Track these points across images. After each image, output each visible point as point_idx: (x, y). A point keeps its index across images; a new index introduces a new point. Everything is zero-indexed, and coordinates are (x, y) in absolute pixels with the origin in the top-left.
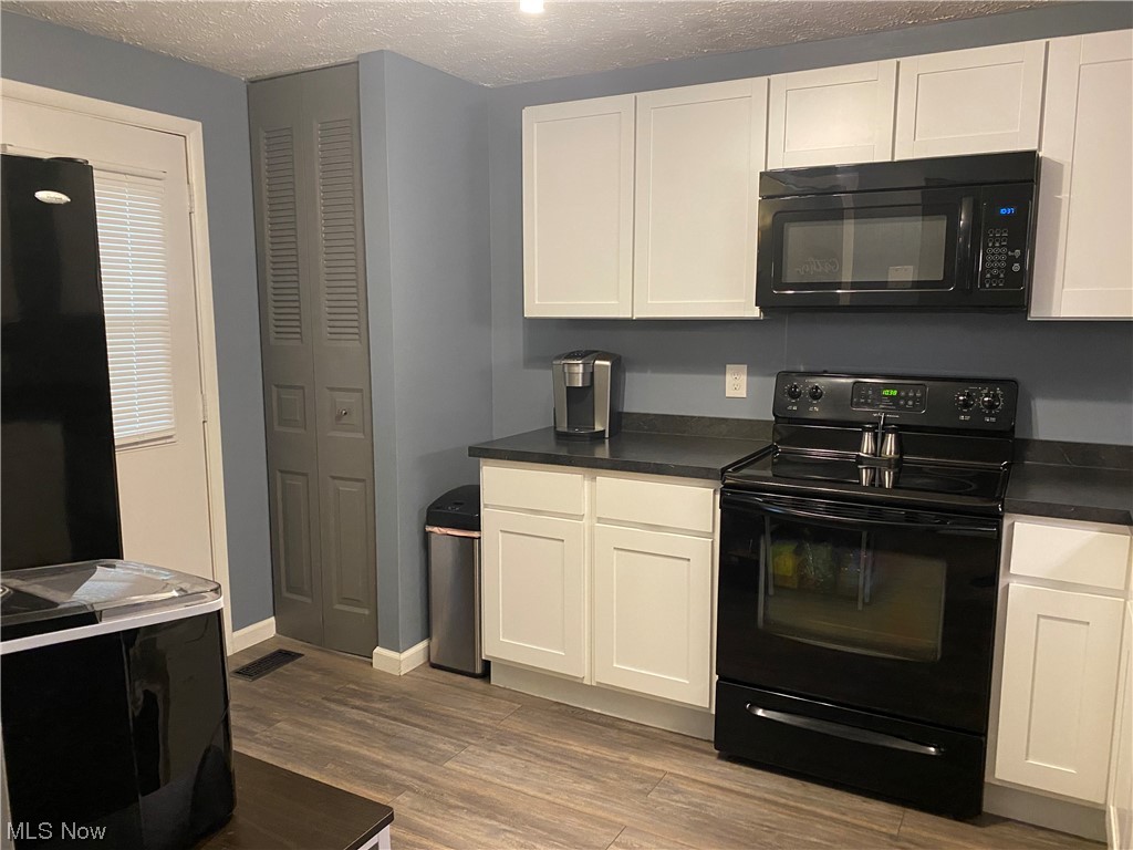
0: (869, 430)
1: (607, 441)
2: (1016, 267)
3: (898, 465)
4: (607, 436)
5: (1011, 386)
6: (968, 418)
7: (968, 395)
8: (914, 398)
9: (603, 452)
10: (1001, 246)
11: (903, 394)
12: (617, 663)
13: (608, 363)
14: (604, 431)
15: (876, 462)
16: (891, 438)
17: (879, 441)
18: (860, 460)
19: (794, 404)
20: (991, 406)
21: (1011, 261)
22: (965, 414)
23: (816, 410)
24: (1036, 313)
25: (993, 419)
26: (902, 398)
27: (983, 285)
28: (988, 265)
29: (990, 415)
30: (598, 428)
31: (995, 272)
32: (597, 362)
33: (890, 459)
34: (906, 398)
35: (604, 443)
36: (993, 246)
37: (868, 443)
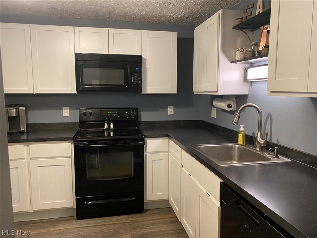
0: (106, 122)
1: (25, 133)
2: (140, 82)
3: (114, 130)
4: (25, 131)
5: (137, 109)
6: (128, 117)
7: (128, 112)
8: (116, 113)
9: (24, 137)
10: (136, 77)
11: (113, 112)
12: (41, 202)
13: (24, 108)
14: (24, 130)
15: (109, 130)
16: (112, 124)
17: (109, 125)
18: (104, 130)
19: (85, 117)
20: (133, 114)
21: (139, 80)
22: (128, 116)
23: (91, 118)
24: (143, 93)
25: (134, 117)
26: (113, 114)
27: (133, 86)
28: (134, 81)
29: (133, 116)
30: (22, 129)
31: (136, 83)
32: (20, 108)
33: (112, 129)
34: (114, 114)
35: (24, 134)
36: (135, 77)
37: (106, 126)
